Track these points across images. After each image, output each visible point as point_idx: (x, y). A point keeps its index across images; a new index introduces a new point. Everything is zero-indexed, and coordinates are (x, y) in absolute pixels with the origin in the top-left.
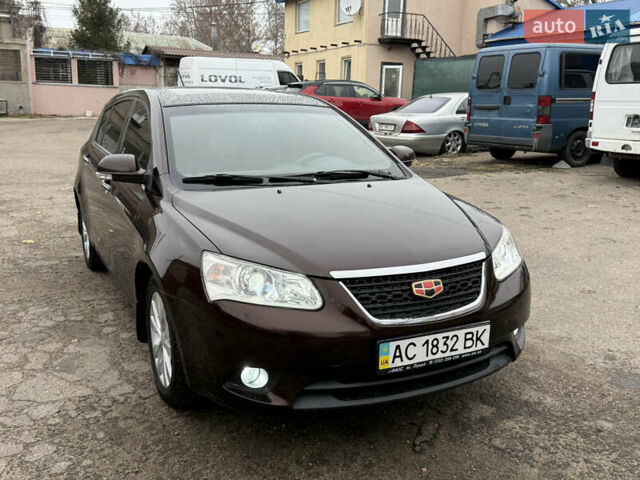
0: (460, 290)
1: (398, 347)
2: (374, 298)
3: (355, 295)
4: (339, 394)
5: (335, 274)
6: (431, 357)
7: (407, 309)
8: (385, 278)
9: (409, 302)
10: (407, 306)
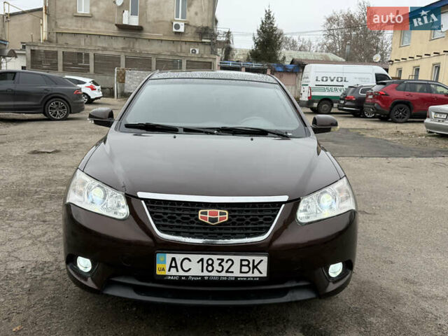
0: (248, 223)
1: (174, 259)
2: (165, 217)
3: (151, 213)
4: (137, 289)
5: (140, 195)
6: (206, 273)
7: (192, 231)
8: (179, 203)
9: (195, 225)
10: (192, 228)
